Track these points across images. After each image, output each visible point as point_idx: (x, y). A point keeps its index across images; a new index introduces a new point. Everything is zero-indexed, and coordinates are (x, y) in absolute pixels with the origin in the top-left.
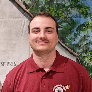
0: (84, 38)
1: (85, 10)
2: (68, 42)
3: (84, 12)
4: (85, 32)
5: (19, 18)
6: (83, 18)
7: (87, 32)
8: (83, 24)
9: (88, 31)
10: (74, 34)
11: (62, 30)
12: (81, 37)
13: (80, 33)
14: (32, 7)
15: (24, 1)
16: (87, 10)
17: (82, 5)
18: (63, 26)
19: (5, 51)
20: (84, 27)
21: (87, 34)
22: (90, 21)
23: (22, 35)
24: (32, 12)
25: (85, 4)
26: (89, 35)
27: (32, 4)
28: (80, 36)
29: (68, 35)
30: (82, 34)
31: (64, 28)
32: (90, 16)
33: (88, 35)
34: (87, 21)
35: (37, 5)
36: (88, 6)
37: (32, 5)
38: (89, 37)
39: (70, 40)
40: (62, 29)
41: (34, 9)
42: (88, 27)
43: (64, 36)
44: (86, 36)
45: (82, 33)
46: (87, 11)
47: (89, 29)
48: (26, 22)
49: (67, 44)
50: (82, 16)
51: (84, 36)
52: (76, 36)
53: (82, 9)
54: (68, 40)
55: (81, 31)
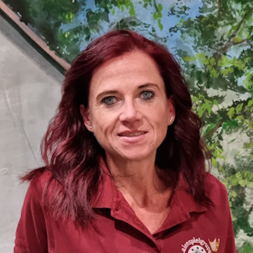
2: (68, 44)
4: (123, 9)
7: (129, 7)
9: (135, 5)
10: (87, 16)
12: (113, 27)
13: (107, 11)
21: (129, 15)
26: (138, 18)
28: (106, 23)
29: (67, 17)
30: (116, 14)
33: (133, 20)
38: (136, 28)
39: (76, 34)
43: (52, 22)
44: (128, 24)
45: (114, 13)
51: (122, 21)
52: (96, 23)
54: (66, 36)
55: (112, 3)
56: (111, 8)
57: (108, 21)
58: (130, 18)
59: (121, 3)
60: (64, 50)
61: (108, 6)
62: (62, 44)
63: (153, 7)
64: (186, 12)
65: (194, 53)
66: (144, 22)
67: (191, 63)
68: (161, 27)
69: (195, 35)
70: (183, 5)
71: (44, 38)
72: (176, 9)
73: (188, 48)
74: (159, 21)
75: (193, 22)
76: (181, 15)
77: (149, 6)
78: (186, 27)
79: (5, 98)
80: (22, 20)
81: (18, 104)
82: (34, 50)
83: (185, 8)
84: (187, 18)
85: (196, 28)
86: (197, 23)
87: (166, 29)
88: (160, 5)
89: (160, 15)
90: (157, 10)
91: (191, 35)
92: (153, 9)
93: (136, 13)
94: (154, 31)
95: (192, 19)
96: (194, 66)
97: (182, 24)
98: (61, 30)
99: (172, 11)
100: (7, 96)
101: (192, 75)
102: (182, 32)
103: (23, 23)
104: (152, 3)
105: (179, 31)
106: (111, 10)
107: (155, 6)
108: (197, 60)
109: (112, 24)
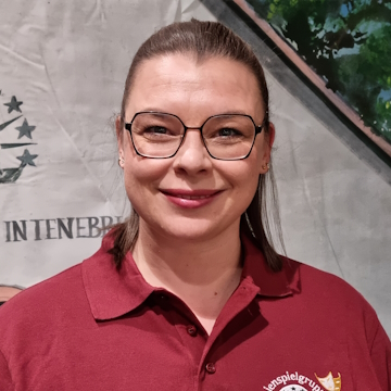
2: (389, 118)
11: (359, 55)
18: (364, 37)
19: (79, 162)
29: (389, 80)
31: (372, 44)
40: (361, 49)
43: (369, 88)
48: (185, 11)
49: (384, 127)
54: (387, 107)
60: (384, 125)
62: (380, 118)
71: (357, 109)
79: (304, 190)
80: (328, 86)
81: (320, 198)
82: (344, 126)
98: (381, 99)
100: (306, 187)
103: (330, 90)
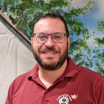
0: (77, 57)
1: (78, 26)
3: (76, 28)
4: (77, 51)
5: (4, 34)
6: (76, 35)
8: (76, 42)
9: (81, 50)
12: (74, 56)
14: (19, 22)
15: (11, 16)
16: (80, 26)
17: (74, 21)
20: (77, 45)
21: (79, 53)
22: (83, 39)
23: (8, 53)
24: (19, 27)
25: (78, 20)
26: (82, 53)
27: (20, 18)
30: (75, 52)
32: (83, 33)
33: (81, 54)
34: (80, 39)
35: (25, 20)
36: (80, 22)
37: (19, 20)
38: (82, 57)
41: (21, 24)
42: (81, 45)
44: (79, 55)
45: (74, 52)
46: (79, 28)
47: (82, 48)
48: (13, 38)
50: (74, 33)
51: (77, 54)
52: (69, 55)
53: (74, 26)
55: (74, 49)
56: (74, 50)
57: (73, 55)
58: (80, 54)
59: (77, 49)
61: (73, 50)
63: (87, 50)
64: (99, 51)
65: (102, 64)
66: (84, 55)
67: (101, 67)
68: (90, 56)
69: (102, 59)
70: (98, 49)
72: (95, 50)
73: (99, 63)
74: (90, 54)
75: (101, 55)
76: (97, 52)
77: (86, 50)
78: (99, 56)
83: (98, 50)
84: (99, 53)
85: (102, 56)
86: (102, 55)
87: (92, 57)
88: (90, 49)
89: (90, 53)
90: (89, 51)
91: (100, 59)
92: (87, 51)
93: (82, 52)
94: (88, 57)
95: (101, 54)
96: (102, 69)
97: (97, 55)
99: (94, 51)
101: (101, 71)
102: (97, 58)
104: (87, 49)
105: (96, 58)
106: (73, 51)
107: (88, 50)
108: (103, 66)
109: (74, 55)
